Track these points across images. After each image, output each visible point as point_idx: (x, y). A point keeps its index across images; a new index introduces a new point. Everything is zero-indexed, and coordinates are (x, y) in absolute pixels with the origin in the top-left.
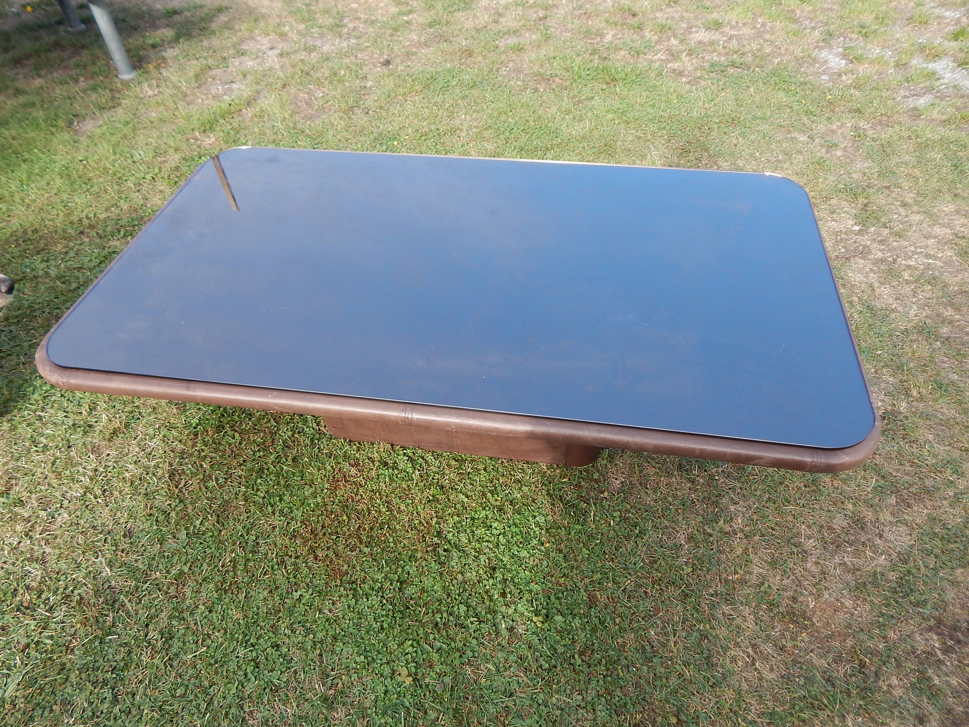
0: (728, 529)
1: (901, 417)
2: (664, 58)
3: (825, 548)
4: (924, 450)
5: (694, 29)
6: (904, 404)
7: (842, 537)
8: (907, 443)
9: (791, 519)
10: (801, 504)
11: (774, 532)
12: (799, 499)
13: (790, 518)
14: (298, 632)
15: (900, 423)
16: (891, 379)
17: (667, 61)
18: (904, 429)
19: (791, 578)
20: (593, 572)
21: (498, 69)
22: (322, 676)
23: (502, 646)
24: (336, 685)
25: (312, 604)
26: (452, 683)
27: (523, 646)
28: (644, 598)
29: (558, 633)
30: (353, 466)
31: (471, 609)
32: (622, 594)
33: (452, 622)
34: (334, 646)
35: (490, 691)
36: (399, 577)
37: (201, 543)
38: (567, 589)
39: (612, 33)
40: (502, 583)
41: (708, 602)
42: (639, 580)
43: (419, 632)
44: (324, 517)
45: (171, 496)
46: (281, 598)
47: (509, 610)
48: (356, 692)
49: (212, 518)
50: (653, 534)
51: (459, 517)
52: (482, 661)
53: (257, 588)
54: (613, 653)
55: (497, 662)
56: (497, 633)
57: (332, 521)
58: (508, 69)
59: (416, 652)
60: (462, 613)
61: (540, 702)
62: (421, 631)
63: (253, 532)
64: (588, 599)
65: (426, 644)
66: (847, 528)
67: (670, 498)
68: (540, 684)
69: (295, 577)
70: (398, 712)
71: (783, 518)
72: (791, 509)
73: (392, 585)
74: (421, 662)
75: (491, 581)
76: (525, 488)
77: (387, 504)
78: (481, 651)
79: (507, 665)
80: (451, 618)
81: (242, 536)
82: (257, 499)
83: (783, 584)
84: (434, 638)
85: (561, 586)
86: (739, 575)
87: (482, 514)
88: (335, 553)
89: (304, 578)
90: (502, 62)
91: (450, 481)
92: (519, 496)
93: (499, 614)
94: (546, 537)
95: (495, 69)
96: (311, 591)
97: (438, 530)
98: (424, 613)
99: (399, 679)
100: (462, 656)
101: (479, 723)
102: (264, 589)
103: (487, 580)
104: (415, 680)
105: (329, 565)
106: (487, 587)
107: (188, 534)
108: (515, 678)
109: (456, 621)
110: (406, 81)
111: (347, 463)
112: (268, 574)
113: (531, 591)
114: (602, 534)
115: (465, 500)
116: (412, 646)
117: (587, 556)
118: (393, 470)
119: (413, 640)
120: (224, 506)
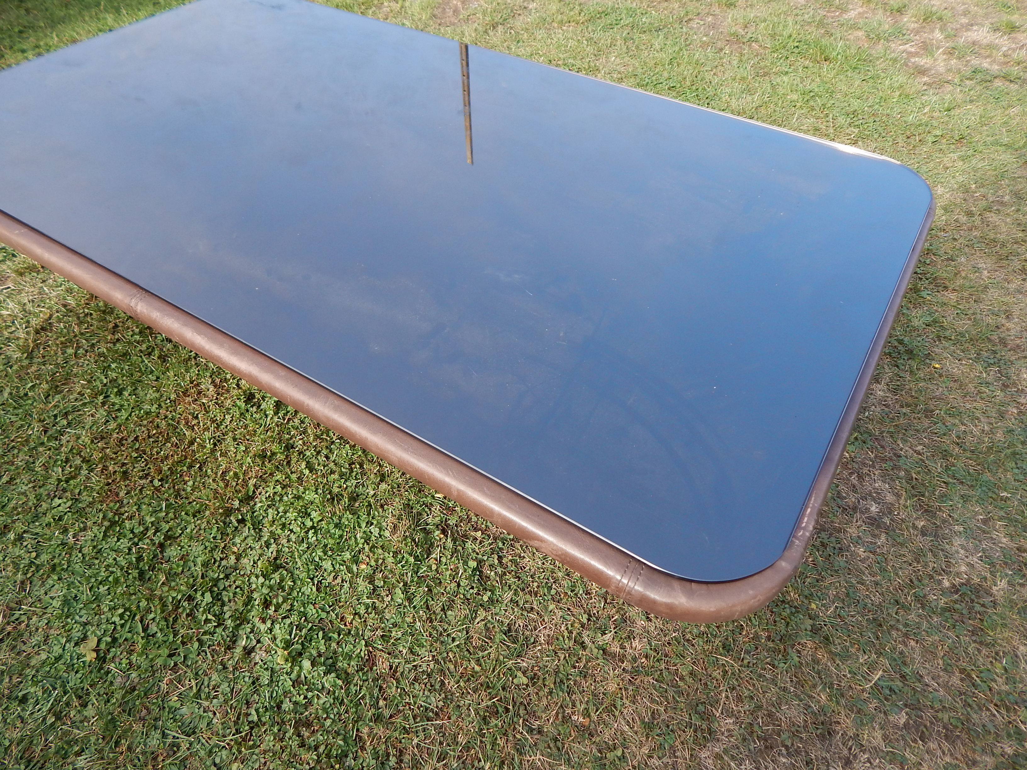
0: (615, 648)
1: (987, 600)
2: (913, 50)
3: (744, 740)
4: (998, 665)
5: (975, 28)
6: (1003, 584)
7: (783, 736)
8: (975, 642)
9: (719, 677)
10: (746, 662)
11: (681, 683)
12: (748, 652)
13: (717, 674)
14: (25, 544)
15: (978, 608)
16: (1004, 540)
17: (916, 54)
18: (982, 620)
19: (665, 760)
20: (395, 625)
21: (690, 20)
22: (13, 605)
23: (225, 668)
24: (20, 624)
25: (60, 519)
26: (138, 683)
27: (247, 679)
28: (435, 690)
29: (296, 683)
30: (215, 386)
31: (219, 603)
32: (410, 671)
33: (185, 609)
34: (49, 576)
35: (171, 716)
36: (170, 529)
37: (15, 408)
38: (349, 633)
39: (860, 10)
40: (271, 588)
41: (518, 736)
42: (445, 663)
43: (141, 604)
44: (143, 429)
45: (24, 349)
46: (39, 498)
47: (263, 627)
48: (34, 641)
49: (45, 386)
50: (506, 611)
51: (283, 489)
52: (190, 674)
53: (25, 477)
54: (341, 743)
55: (206, 683)
56: (229, 648)
57: (149, 437)
58: (702, 23)
59: (122, 626)
60: (204, 604)
61: (217, 761)
62: (143, 604)
63: (70, 417)
64: (367, 657)
65: (141, 621)
66: (799, 727)
67: (560, 574)
68: (230, 737)
69: (67, 481)
70: (55, 689)
71: (706, 669)
72: (726, 661)
73: (154, 534)
74: (121, 641)
75: (261, 580)
76: (383, 486)
77: (217, 442)
78: (197, 662)
79: (213, 694)
80: (186, 604)
81: (55, 416)
82: (98, 383)
83: (646, 763)
84: (153, 619)
85: (345, 625)
86: (588, 720)
87: (310, 496)
88: (125, 473)
89: (75, 487)
90: (699, 14)
91: (304, 443)
92: (372, 493)
93: (249, 625)
94: (368, 556)
95: (686, 19)
96: (69, 503)
97: (251, 493)
98: (163, 583)
99: (82, 649)
100: (170, 656)
101: (129, 749)
102: (30, 482)
103: (257, 577)
104: (102, 659)
105: (108, 484)
106: (254, 586)
107: (11, 394)
108: (211, 715)
109: (191, 610)
110: (571, 10)
111: (210, 380)
112: (46, 467)
113: (305, 614)
114: (441, 582)
115: (307, 472)
116: (121, 616)
117: (400, 601)
118: (252, 406)
119: (126, 610)
120: (67, 379)
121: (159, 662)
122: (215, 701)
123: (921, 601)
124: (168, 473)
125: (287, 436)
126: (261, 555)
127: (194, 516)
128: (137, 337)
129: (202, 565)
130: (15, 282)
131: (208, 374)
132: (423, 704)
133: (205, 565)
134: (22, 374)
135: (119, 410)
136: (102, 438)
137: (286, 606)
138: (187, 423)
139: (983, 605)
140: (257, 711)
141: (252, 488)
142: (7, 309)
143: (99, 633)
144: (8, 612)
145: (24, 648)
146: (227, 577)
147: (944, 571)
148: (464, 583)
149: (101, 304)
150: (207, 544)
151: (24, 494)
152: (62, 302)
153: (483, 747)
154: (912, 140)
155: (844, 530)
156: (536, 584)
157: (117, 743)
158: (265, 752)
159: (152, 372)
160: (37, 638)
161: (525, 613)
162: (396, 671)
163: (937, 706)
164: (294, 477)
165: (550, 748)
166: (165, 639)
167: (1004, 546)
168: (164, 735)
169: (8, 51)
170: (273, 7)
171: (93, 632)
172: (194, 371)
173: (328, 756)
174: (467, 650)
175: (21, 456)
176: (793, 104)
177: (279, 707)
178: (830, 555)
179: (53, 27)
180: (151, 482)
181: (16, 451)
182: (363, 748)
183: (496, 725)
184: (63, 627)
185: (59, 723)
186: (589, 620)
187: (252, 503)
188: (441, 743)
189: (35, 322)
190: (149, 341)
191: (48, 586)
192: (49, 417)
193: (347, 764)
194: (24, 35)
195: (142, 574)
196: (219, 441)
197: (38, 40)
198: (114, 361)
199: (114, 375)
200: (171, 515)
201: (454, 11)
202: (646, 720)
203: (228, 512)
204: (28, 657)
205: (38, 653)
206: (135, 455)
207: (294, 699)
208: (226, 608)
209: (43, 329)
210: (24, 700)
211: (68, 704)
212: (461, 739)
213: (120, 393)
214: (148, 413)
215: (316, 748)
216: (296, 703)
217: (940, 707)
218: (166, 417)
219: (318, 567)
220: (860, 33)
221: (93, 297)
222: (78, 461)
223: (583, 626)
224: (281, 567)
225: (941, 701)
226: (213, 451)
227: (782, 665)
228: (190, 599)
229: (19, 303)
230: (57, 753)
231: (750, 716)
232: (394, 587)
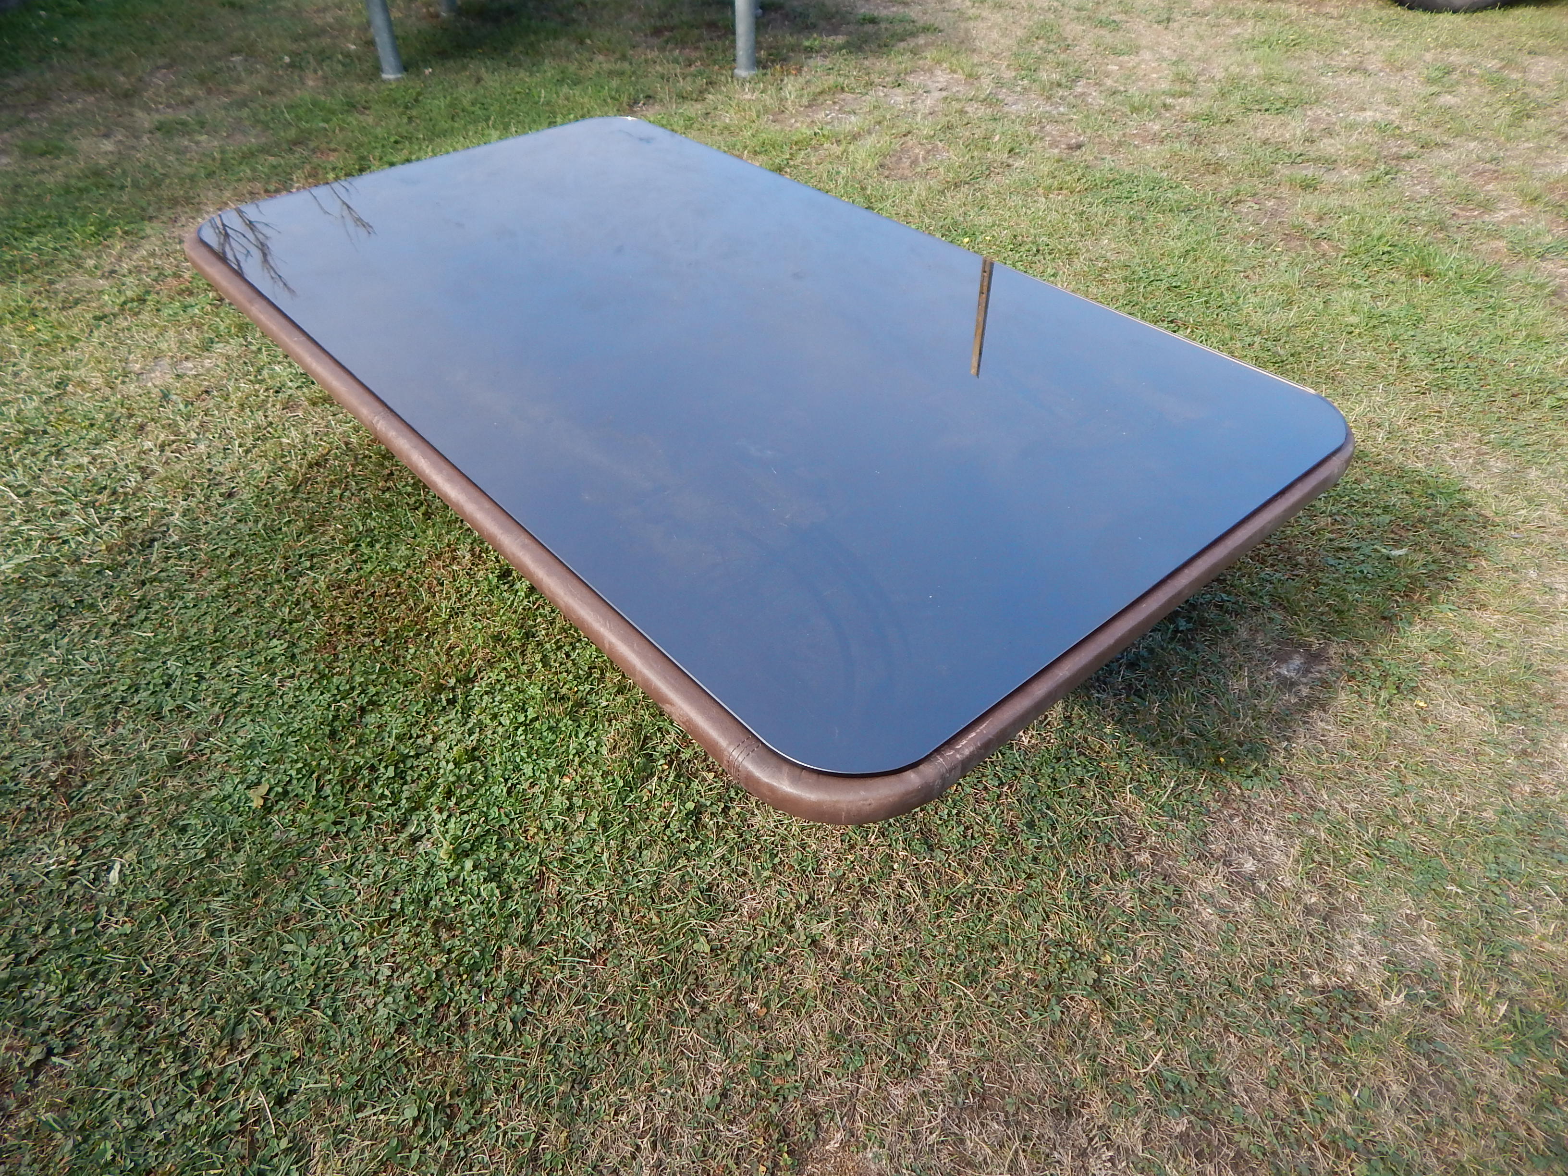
0: (829, 942)
1: (1367, 1014)
13: (948, 1005)
15: (1348, 1020)
16: (1432, 949)
20: (579, 851)
21: (1240, 201)
22: (201, 736)
23: (385, 850)
24: (203, 755)
25: (272, 660)
26: (295, 843)
27: (403, 866)
28: (600, 929)
29: (452, 882)
30: (473, 555)
31: (401, 782)
32: (578, 902)
33: (363, 778)
34: (243, 716)
35: (316, 883)
36: (377, 694)
37: (265, 540)
38: (528, 847)
39: (1517, 211)
40: (459, 778)
41: (676, 1005)
42: (621, 904)
43: (322, 762)
44: (383, 585)
45: (292, 482)
46: (258, 634)
47: (437, 817)
48: (210, 776)
49: (301, 523)
50: (712, 867)
51: (507, 677)
52: (349, 847)
53: (252, 611)
54: (477, 953)
55: (361, 860)
56: (397, 831)
57: (387, 595)
58: (1257, 207)
59: (298, 780)
60: (385, 777)
61: (347, 940)
62: (325, 762)
63: (315, 560)
64: (537, 877)
65: (318, 780)
66: (1033, 1094)
67: (793, 843)
68: (367, 919)
69: (290, 624)
70: (214, 826)
71: (936, 997)
72: (965, 994)
73: (359, 695)
74: (291, 795)
75: (451, 766)
76: (620, 699)
77: (455, 613)
78: (359, 837)
79: (365, 872)
80: (365, 772)
81: (301, 556)
82: (353, 529)
83: (820, 1080)
84: (330, 780)
85: (526, 838)
86: (765, 1010)
87: (534, 690)
88: (350, 627)
89: (296, 631)
90: (1255, 194)
91: (547, 635)
92: (605, 704)
93: (425, 813)
94: (576, 771)
95: (1234, 200)
96: (286, 645)
97: (471, 675)
98: (351, 747)
99: (251, 793)
100: (335, 823)
101: (265, 903)
102: (255, 617)
103: (448, 762)
104: (267, 809)
105: (330, 635)
106: (442, 771)
107: (265, 525)
108: (355, 892)
109: (370, 782)
110: (1070, 174)
111: (469, 547)
112: (275, 605)
113: (486, 816)
114: (648, 818)
115: (539, 666)
116: (299, 771)
117: (594, 826)
118: (504, 584)
119: (305, 765)
120: (325, 522)
121: (322, 826)
122: (365, 879)
123: (1266, 991)
124: (393, 636)
125: (531, 623)
126: (459, 741)
127: (405, 686)
128: (409, 489)
129: (396, 738)
130: (306, 411)
131: (469, 541)
132: (580, 940)
133: (400, 738)
134: (283, 508)
135: (365, 562)
136: (339, 587)
137: (469, 802)
138: (430, 588)
139: (1356, 1019)
140: (402, 900)
141: (474, 670)
142: (288, 437)
143: (273, 782)
144: (195, 741)
145: (198, 780)
146: (417, 756)
147: (1318, 964)
148: (674, 825)
149: (383, 447)
150: (409, 718)
151: (246, 628)
152: (346, 439)
153: (630, 1007)
154: (1517, 401)
155: (1193, 881)
156: (759, 847)
157: (256, 895)
158: (397, 944)
159: (412, 528)
160: (214, 774)
161: (734, 876)
162: (563, 899)
163: (1236, 1124)
164: (524, 668)
165: (709, 1028)
166: (336, 804)
167: (1427, 956)
168: (303, 900)
169: (377, 163)
170: (641, 139)
171: (268, 779)
172: (456, 533)
173: (459, 963)
174: (651, 897)
175: (256, 590)
176: (1349, 329)
177: (427, 903)
178: (1158, 906)
179: (431, 141)
180: (373, 641)
181: (252, 583)
182: (498, 968)
183: (655, 986)
184: (241, 768)
185: (208, 860)
186: (808, 902)
187: (470, 686)
188: (585, 987)
189: (311, 455)
190: (419, 495)
191: (240, 725)
192: (294, 556)
193: (477, 978)
194: (399, 146)
195: (333, 734)
196: (456, 613)
197: (410, 153)
198: (377, 510)
199: (373, 524)
200: (382, 680)
201: (912, 163)
202: (837, 1031)
203: (440, 688)
204: (200, 790)
205: (209, 788)
206: (365, 609)
207: (445, 899)
208: (405, 787)
209: (318, 464)
210: (183, 830)
211: (222, 845)
212: (610, 989)
213: (371, 545)
214: (393, 570)
215: (450, 952)
216: (445, 904)
217: (1242, 1126)
218: (411, 577)
219: (517, 769)
220: (1501, 244)
221: (376, 439)
222: (308, 605)
223: (798, 907)
224: (477, 759)
225: (1245, 1119)
226: (446, 623)
227: (1036, 1015)
228: (373, 769)
229: (302, 433)
230: (196, 888)
231: (973, 1065)
232: (593, 808)
